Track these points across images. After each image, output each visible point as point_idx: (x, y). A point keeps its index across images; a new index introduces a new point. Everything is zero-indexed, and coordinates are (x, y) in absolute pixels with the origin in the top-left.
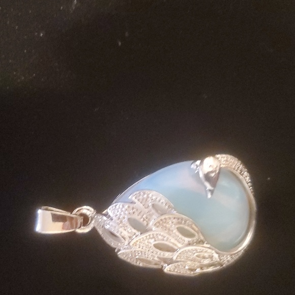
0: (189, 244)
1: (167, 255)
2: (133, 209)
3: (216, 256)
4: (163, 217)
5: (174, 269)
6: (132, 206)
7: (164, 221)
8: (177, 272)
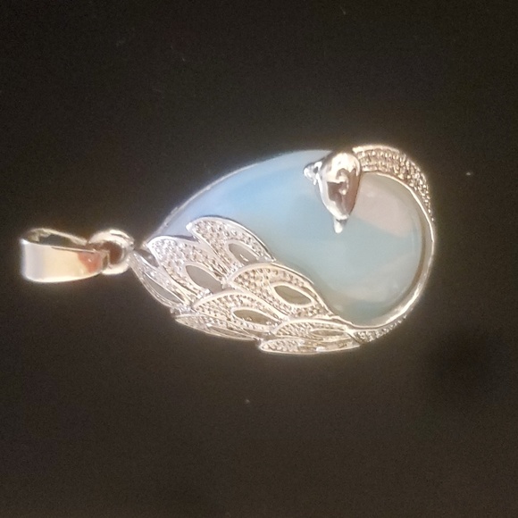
2: (193, 250)
4: (249, 269)
6: (191, 244)
7: (252, 274)
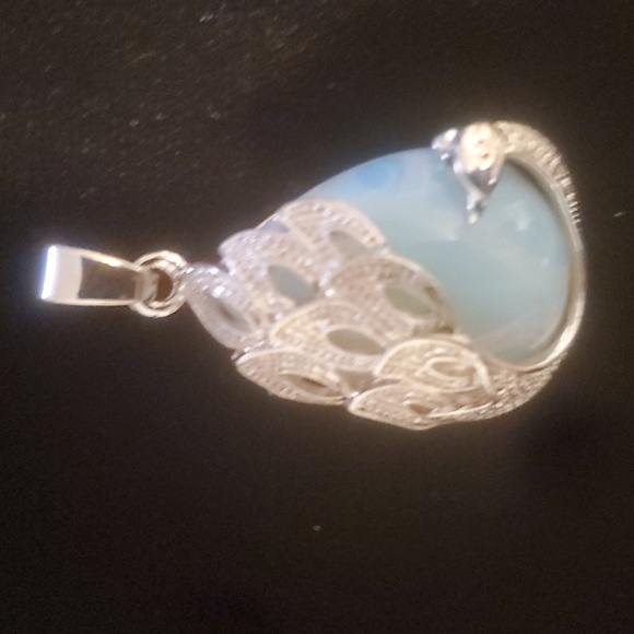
0: (416, 333)
1: (359, 362)
2: (282, 244)
3: (482, 370)
5: (375, 406)
6: (280, 237)
8: (380, 414)
